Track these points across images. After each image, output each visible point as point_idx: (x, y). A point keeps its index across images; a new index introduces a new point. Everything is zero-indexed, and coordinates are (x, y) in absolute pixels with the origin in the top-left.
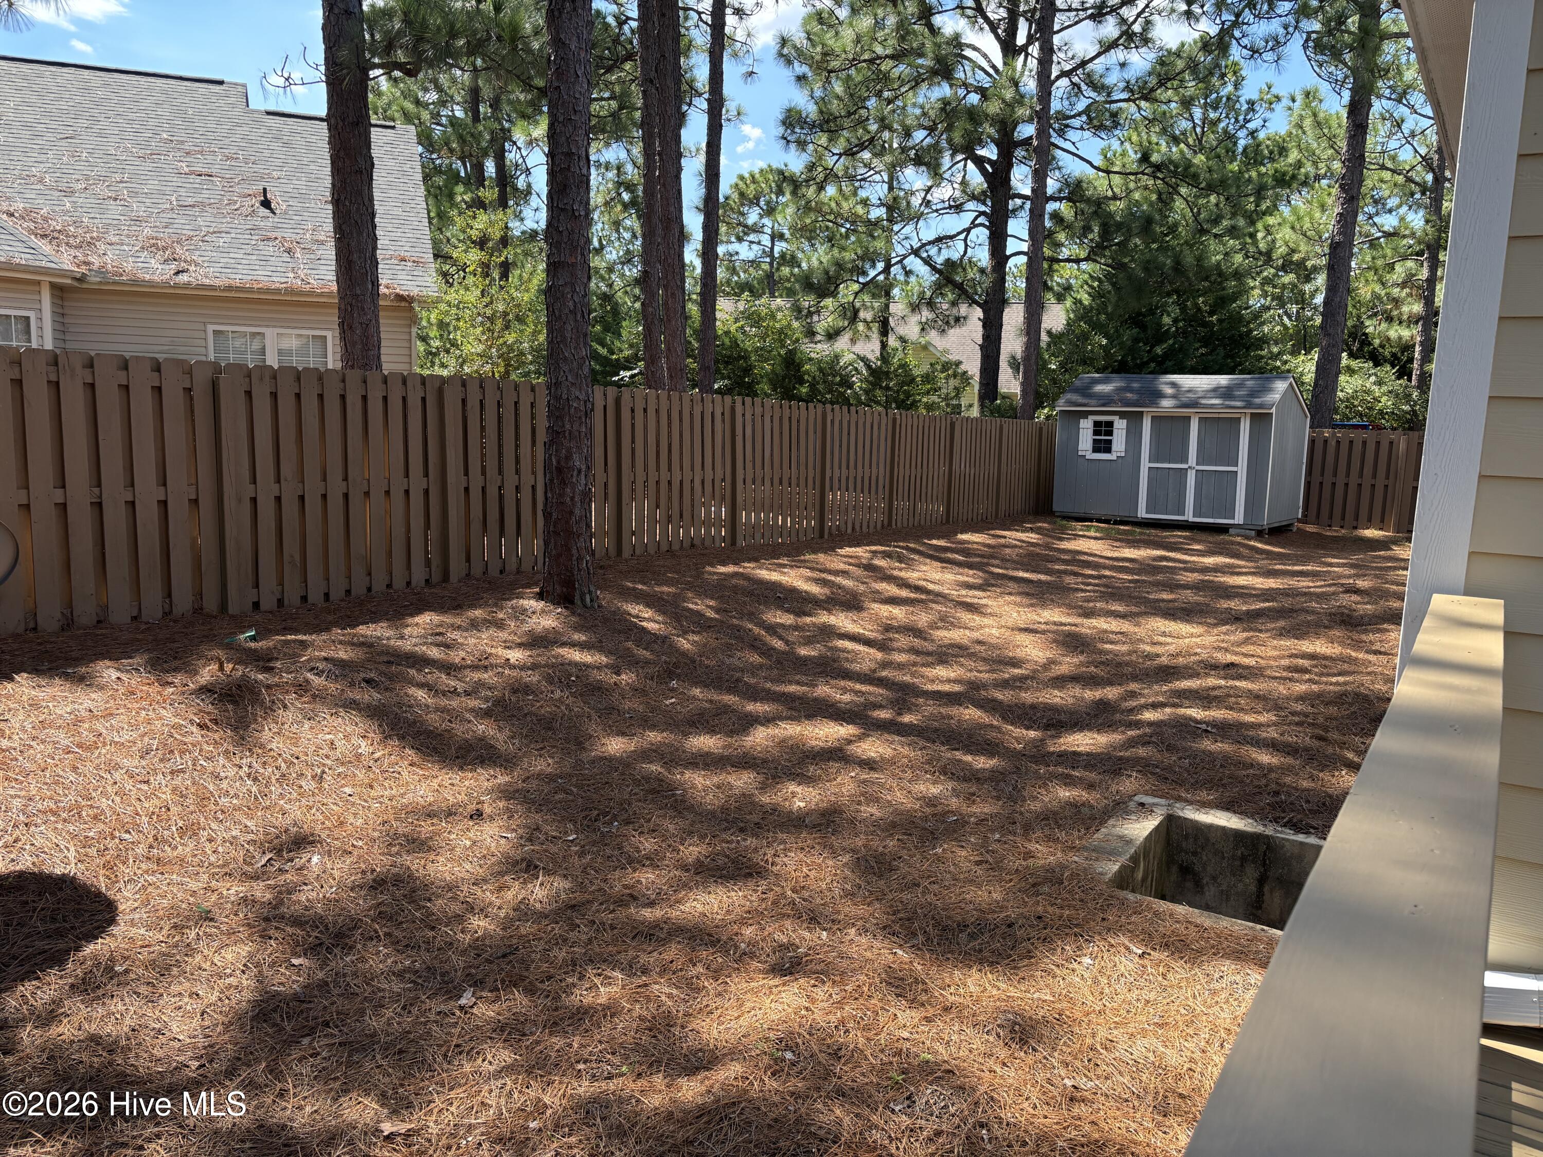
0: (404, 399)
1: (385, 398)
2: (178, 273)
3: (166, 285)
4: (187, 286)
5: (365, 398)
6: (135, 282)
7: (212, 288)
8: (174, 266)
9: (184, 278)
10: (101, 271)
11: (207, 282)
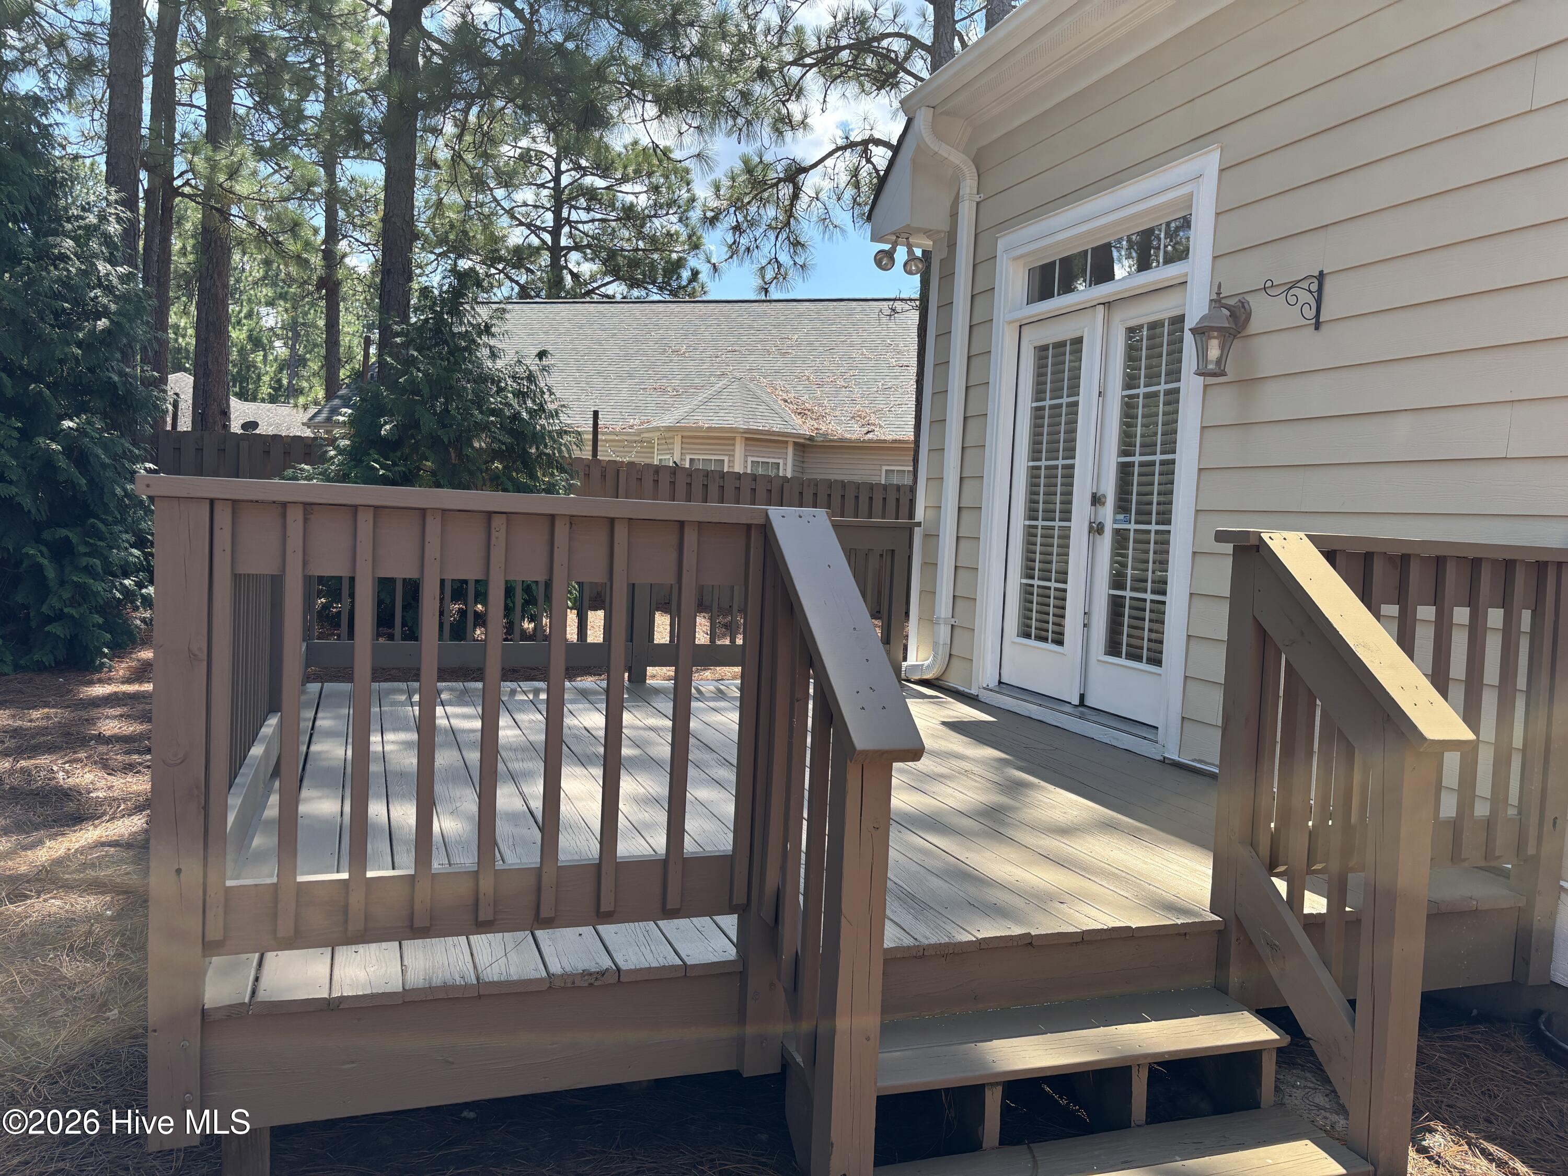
0: (898, 500)
1: (884, 499)
2: (868, 432)
3: (858, 441)
4: (870, 441)
5: (871, 498)
6: (842, 440)
7: (885, 441)
8: (865, 429)
9: (870, 436)
10: (825, 435)
11: (883, 438)
